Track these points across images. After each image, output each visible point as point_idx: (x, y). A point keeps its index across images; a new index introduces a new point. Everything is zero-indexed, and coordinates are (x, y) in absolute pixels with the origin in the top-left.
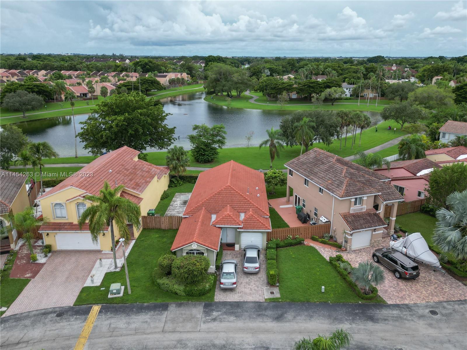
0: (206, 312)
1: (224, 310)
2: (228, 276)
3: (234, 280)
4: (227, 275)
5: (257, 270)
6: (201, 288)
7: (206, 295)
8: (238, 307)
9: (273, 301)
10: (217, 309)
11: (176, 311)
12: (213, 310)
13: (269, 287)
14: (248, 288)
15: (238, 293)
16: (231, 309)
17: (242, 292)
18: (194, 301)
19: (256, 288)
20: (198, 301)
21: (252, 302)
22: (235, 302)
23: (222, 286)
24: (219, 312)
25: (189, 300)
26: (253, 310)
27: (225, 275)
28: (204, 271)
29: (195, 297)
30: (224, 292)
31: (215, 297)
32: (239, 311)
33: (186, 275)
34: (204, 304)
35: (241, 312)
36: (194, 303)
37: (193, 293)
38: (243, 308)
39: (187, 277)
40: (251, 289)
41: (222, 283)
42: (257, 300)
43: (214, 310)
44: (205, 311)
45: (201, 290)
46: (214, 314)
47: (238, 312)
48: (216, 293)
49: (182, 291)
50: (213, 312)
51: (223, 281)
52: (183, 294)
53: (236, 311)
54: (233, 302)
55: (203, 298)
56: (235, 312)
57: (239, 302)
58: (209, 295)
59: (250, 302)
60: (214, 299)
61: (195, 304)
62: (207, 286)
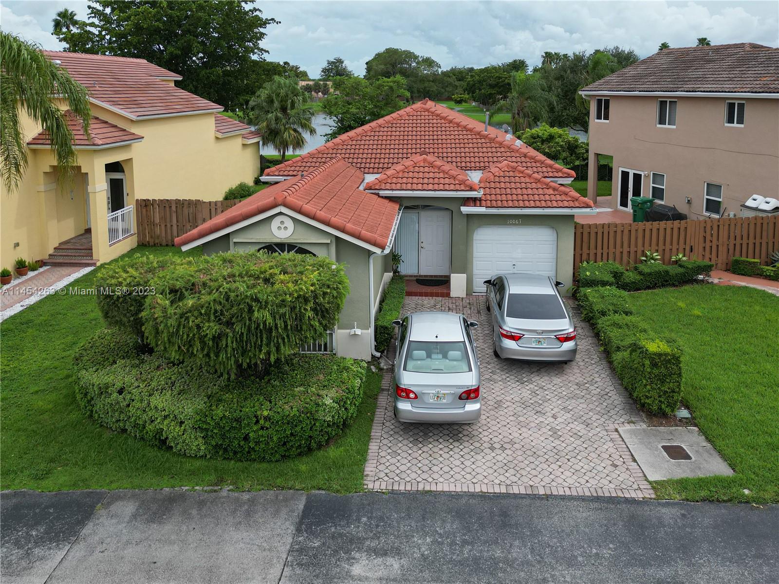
0: (305, 559)
1: (423, 544)
2: (437, 361)
3: (469, 379)
4: (429, 356)
5: (568, 345)
6: (295, 412)
7: (321, 453)
8: (504, 525)
9: (704, 493)
10: (377, 537)
11: (128, 543)
12: (351, 541)
13: (644, 426)
14: (539, 426)
15: (492, 449)
16: (465, 542)
17: (512, 442)
18: (247, 485)
19: (579, 428)
20: (271, 486)
21: (583, 499)
22: (483, 496)
23: (404, 406)
24: (390, 560)
25: (220, 481)
26: (606, 553)
27: (423, 353)
28: (310, 314)
29: (256, 465)
30: (416, 442)
31: (370, 468)
32: (515, 553)
33: (212, 328)
34: (301, 507)
35: (528, 563)
36: (246, 496)
37: (246, 438)
38: (536, 533)
39: (217, 338)
40: (554, 432)
41: (408, 392)
42: (609, 489)
43: (361, 540)
44: (301, 551)
45: (292, 422)
46: (357, 570)
47: (509, 563)
48: (373, 447)
49: (189, 424)
50: (351, 560)
51: (408, 379)
52: (197, 444)
53: (498, 553)
54: (473, 495)
55: (303, 468)
56: (495, 561)
57: (507, 496)
58: (333, 452)
59: (571, 498)
60: (362, 475)
61: (252, 502)
62: (328, 401)
